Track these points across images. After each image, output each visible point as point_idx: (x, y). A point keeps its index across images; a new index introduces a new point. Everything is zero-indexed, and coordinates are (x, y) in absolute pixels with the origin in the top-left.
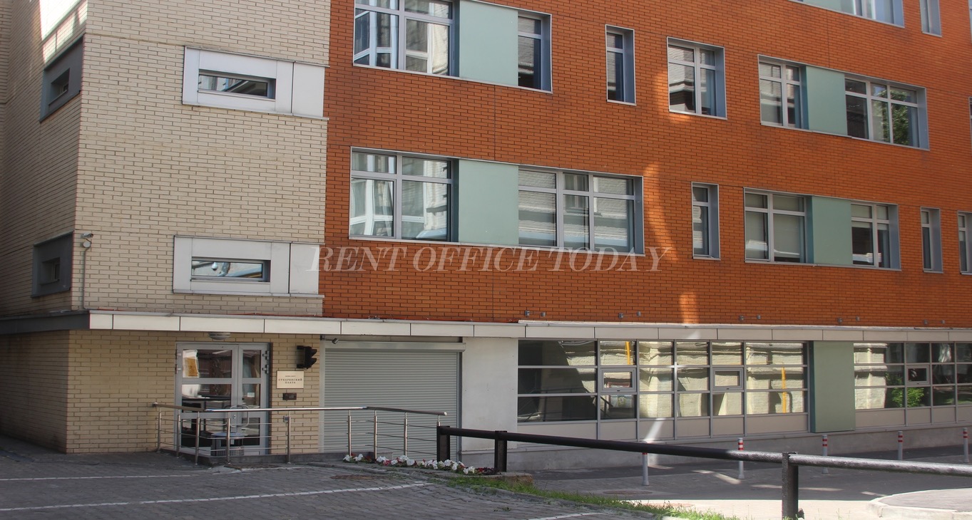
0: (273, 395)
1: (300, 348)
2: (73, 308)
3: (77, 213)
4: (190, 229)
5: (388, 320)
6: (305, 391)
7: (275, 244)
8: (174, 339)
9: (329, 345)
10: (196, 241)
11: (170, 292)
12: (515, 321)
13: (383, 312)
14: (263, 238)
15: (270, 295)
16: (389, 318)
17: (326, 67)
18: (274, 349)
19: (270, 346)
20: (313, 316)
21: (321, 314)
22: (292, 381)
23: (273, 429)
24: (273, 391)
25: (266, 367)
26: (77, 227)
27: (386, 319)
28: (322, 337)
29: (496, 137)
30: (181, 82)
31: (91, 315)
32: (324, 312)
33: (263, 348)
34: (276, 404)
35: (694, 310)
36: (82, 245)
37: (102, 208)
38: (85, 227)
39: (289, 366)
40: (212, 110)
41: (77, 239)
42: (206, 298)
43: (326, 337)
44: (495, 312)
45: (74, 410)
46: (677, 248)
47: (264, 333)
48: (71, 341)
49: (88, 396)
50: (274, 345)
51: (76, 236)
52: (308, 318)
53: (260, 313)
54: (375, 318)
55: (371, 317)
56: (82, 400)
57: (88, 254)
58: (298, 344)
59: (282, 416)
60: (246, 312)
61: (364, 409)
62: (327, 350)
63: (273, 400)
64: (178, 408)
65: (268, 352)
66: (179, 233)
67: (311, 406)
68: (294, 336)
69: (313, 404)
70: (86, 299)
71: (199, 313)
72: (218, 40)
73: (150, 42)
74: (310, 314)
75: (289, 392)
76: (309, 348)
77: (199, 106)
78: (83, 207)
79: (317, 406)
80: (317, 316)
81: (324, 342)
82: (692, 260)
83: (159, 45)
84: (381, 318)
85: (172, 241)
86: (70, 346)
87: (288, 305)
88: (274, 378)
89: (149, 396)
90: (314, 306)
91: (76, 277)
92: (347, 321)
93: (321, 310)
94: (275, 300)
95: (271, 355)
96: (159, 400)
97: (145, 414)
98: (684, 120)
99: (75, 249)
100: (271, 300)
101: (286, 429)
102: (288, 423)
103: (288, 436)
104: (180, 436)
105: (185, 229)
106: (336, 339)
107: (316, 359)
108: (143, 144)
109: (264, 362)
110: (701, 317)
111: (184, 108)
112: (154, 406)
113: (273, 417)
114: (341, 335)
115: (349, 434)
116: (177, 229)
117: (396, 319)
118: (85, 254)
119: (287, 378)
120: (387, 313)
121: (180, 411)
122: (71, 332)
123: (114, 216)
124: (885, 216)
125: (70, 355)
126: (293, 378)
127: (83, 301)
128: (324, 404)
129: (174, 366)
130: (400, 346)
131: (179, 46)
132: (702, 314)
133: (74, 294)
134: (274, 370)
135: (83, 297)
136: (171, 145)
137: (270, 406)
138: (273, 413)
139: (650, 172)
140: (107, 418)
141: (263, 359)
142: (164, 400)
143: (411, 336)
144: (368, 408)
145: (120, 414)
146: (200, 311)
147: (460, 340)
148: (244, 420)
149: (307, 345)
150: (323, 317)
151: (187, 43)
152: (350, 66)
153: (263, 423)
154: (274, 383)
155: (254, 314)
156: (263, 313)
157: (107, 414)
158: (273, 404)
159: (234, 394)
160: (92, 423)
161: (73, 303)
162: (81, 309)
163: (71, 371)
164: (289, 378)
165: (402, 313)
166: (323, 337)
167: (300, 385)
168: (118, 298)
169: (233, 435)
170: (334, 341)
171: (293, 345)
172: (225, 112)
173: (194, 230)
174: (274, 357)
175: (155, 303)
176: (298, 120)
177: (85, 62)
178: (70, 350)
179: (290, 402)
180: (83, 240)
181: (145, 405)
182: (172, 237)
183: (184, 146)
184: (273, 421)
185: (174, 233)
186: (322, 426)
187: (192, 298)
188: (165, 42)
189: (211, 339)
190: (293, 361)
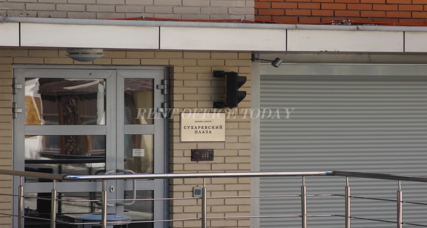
0: (176, 153)
1: (218, 74)
5: (365, 27)
6: (228, 146)
8: (10, 60)
9: (265, 69)
13: (357, 14)
16: (366, 24)
18: (176, 76)
19: (169, 71)
20: (239, 21)
21: (252, 18)
22: (206, 129)
23: (175, 210)
24: (176, 146)
25: (163, 106)
27: (362, 24)
28: (254, 56)
32: (257, 14)
33: (158, 76)
34: (180, 167)
39: (202, 104)
43: (262, 56)
47: (159, 50)
50: (176, 70)
52: (232, 24)
53: (150, 16)
54: (342, 24)
55: (337, 23)
58: (214, 69)
59: (190, 188)
60: (128, 16)
61: (328, 174)
62: (264, 78)
63: (175, 160)
64: (19, 174)
65: (166, 82)
67: (238, 170)
68: (208, 55)
69: (241, 166)
71: (50, 17)
74: (234, 17)
75: (201, 147)
76: (233, 75)
79: (248, 170)
80: (245, 21)
81: (259, 65)
84: (353, 24)
88: (176, 125)
90: (240, 3)
92: (296, 28)
93: (253, 11)
95: (170, 87)
101: (199, 209)
102: (203, 198)
103: (203, 219)
104: (23, 220)
106: (277, 59)
107: (244, 94)
109: (159, 98)
113: (175, 188)
114: (286, 52)
115: (303, 217)
117: (379, 24)
119: (198, 125)
120: (364, 14)
121: (22, 178)
126: (208, 124)
128: (259, 168)
129: (11, 106)
130: (380, 70)
137: (169, 170)
138: (175, 181)
141: (157, 92)
143: (404, 54)
144: (335, 174)
146: (51, 14)
148: (127, 194)
149: (229, 69)
150: (257, 22)
153: (159, 199)
154: (175, 132)
155: (141, 19)
156: (156, 16)
158: (175, 167)
159: (110, 151)
164: (201, 124)
165: (389, 14)
166: (256, 56)
167: (218, 136)
169: (112, 217)
170: (274, 62)
171: (208, 70)
174: (176, 90)
179: (203, 165)
184: (175, 194)
186: (256, 204)
189: (70, 61)
190: (207, 97)
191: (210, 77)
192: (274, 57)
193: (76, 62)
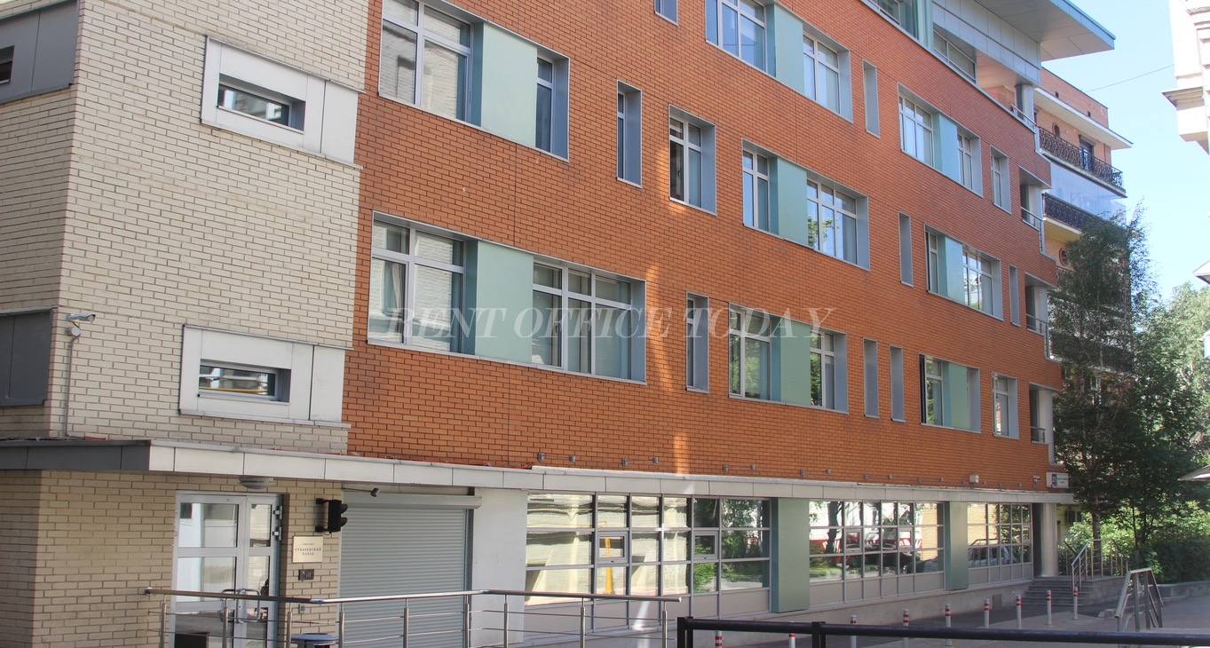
0: (288, 574)
1: (321, 502)
2: (52, 434)
3: (63, 280)
4: (202, 317)
6: (323, 566)
7: (296, 346)
8: (175, 486)
10: (208, 336)
11: (174, 413)
12: (528, 466)
14: (285, 335)
15: (290, 421)
17: (360, 93)
18: (291, 503)
21: (346, 452)
22: (309, 552)
23: (286, 625)
24: (289, 567)
25: (278, 530)
26: (61, 302)
29: (517, 215)
30: (199, 89)
31: (151, 447)
32: (347, 449)
33: (275, 502)
34: (291, 586)
35: (686, 456)
36: (68, 333)
37: (96, 275)
38: (72, 304)
39: (307, 528)
40: (235, 138)
41: (60, 323)
42: (218, 424)
44: (511, 453)
45: (44, 601)
46: (673, 375)
48: (43, 489)
49: (63, 578)
50: (292, 497)
51: (60, 316)
56: (55, 586)
57: (75, 347)
58: (318, 497)
63: (288, 580)
65: (281, 508)
66: (190, 322)
67: (330, 587)
68: (313, 485)
69: (331, 584)
70: (70, 420)
72: (244, 33)
73: (166, 22)
74: (334, 452)
75: (306, 567)
76: (338, 503)
77: (219, 129)
78: (71, 270)
82: (685, 392)
83: (176, 29)
85: (180, 333)
86: (42, 496)
87: (310, 438)
88: (289, 548)
89: (142, 577)
90: (338, 440)
91: (57, 383)
93: (346, 446)
94: (297, 429)
95: (284, 513)
96: (153, 584)
97: (134, 605)
98: (680, 212)
99: (58, 338)
100: (291, 429)
105: (195, 316)
106: (375, 489)
107: (345, 519)
108: (151, 179)
109: (275, 523)
110: (692, 465)
111: (203, 129)
112: (148, 592)
116: (186, 314)
118: (71, 347)
119: (305, 547)
120: (404, 452)
122: (44, 474)
123: (110, 288)
124: (829, 347)
125: (41, 511)
126: (311, 547)
127: (65, 424)
131: (199, 34)
132: (693, 461)
133: (53, 411)
134: (290, 535)
135: (66, 416)
136: (186, 185)
137: (280, 588)
139: (652, 276)
140: (87, 615)
141: (274, 518)
142: (160, 583)
145: (104, 606)
147: (471, 491)
149: (327, 497)
150: (349, 454)
151: (209, 33)
152: (375, 95)
154: (289, 554)
157: (87, 607)
158: (287, 586)
159: (240, 572)
160: (67, 623)
161: (52, 426)
162: (61, 436)
163: (43, 539)
164: (307, 547)
165: (420, 453)
167: (318, 557)
168: (110, 419)
170: (374, 493)
171: (312, 497)
172: (249, 142)
173: (208, 318)
174: (291, 516)
175: (156, 430)
176: (330, 165)
177: (84, 40)
178: (42, 504)
179: (306, 582)
180: (69, 325)
181: (135, 591)
182: (180, 327)
183: (199, 188)
185: (183, 321)
187: (201, 422)
188: (183, 26)
190: (311, 522)
191: (313, 504)
192: (372, 488)
193: (250, 490)
